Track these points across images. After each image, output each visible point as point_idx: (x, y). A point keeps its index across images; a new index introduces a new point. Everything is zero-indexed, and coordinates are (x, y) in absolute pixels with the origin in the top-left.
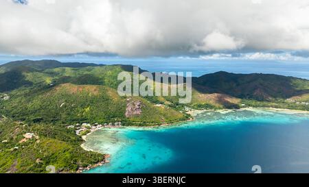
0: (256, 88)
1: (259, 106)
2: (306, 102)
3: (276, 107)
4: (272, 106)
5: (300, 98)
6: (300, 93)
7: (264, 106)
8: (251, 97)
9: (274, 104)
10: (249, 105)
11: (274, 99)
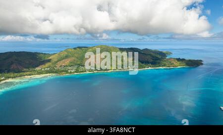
0: (12, 63)
1: (17, 77)
2: (48, 68)
3: (30, 75)
4: (27, 75)
5: (44, 66)
6: (43, 62)
7: (21, 76)
8: (9, 71)
9: (28, 73)
10: (9, 78)
11: (27, 70)
